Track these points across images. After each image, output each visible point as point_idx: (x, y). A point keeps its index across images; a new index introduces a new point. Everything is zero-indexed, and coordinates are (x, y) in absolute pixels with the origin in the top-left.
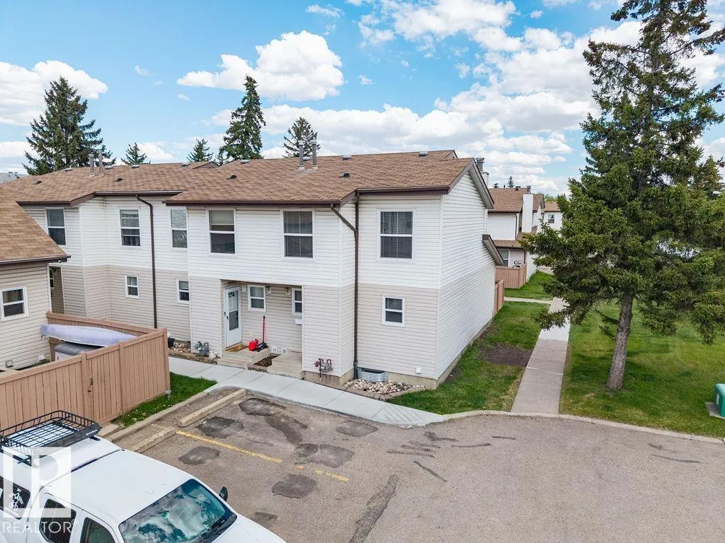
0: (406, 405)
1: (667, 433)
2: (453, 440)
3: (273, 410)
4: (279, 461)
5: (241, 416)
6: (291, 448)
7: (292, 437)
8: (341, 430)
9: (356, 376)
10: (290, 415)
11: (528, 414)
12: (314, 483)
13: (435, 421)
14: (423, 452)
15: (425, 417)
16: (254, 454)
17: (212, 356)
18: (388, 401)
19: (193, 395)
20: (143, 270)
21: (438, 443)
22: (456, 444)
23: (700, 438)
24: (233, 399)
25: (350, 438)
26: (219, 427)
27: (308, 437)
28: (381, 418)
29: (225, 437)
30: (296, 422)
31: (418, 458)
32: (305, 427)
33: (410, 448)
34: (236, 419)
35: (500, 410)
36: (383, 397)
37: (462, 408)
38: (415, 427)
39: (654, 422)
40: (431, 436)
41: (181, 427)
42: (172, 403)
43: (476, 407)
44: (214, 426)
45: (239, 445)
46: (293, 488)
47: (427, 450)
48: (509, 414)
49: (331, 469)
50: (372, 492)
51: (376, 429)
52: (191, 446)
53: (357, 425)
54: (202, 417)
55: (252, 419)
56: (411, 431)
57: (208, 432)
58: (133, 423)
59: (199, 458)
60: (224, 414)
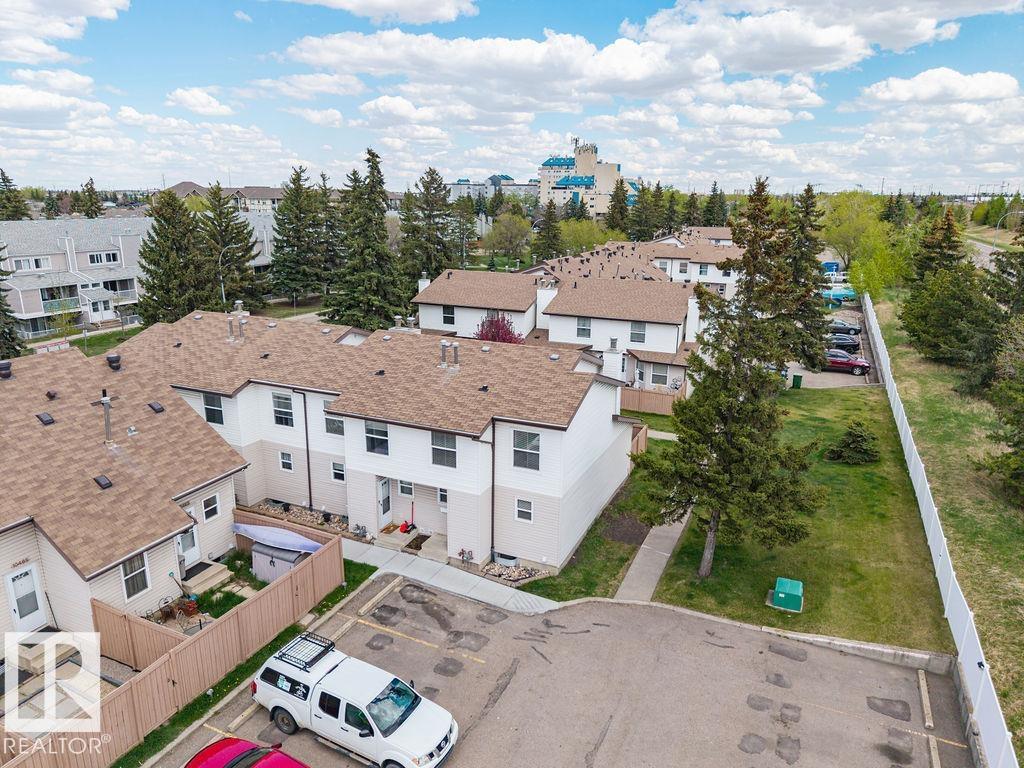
0: (531, 592)
1: (726, 621)
2: (562, 627)
3: (427, 597)
4: (437, 646)
5: (402, 604)
6: (443, 635)
7: (444, 625)
8: (480, 618)
9: (493, 560)
10: (440, 602)
11: (625, 602)
12: (461, 665)
13: (552, 608)
14: (538, 638)
15: (546, 605)
16: (417, 641)
17: (369, 537)
18: (518, 588)
19: (361, 583)
20: (297, 449)
21: (552, 630)
22: (565, 631)
23: (746, 626)
24: (394, 587)
25: (487, 625)
26: (388, 616)
27: (457, 624)
28: (511, 607)
29: (394, 624)
30: (446, 610)
31: (535, 644)
32: (453, 614)
33: (531, 634)
34: (400, 607)
35: (605, 596)
36: (514, 584)
37: (576, 595)
38: (537, 614)
39: (718, 611)
40: (547, 623)
41: (360, 616)
42: (347, 593)
43: (588, 594)
44: (385, 613)
45: (406, 633)
46: (449, 668)
47: (543, 637)
48: (611, 600)
49: (472, 653)
50: (500, 672)
51: (506, 617)
52: (371, 634)
53: (493, 613)
54: (374, 606)
55: (411, 608)
56: (533, 619)
57: (382, 620)
58: (324, 613)
59: (380, 644)
60: (390, 603)
